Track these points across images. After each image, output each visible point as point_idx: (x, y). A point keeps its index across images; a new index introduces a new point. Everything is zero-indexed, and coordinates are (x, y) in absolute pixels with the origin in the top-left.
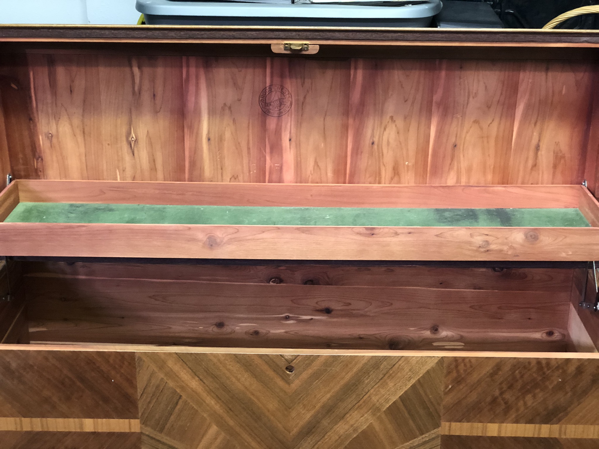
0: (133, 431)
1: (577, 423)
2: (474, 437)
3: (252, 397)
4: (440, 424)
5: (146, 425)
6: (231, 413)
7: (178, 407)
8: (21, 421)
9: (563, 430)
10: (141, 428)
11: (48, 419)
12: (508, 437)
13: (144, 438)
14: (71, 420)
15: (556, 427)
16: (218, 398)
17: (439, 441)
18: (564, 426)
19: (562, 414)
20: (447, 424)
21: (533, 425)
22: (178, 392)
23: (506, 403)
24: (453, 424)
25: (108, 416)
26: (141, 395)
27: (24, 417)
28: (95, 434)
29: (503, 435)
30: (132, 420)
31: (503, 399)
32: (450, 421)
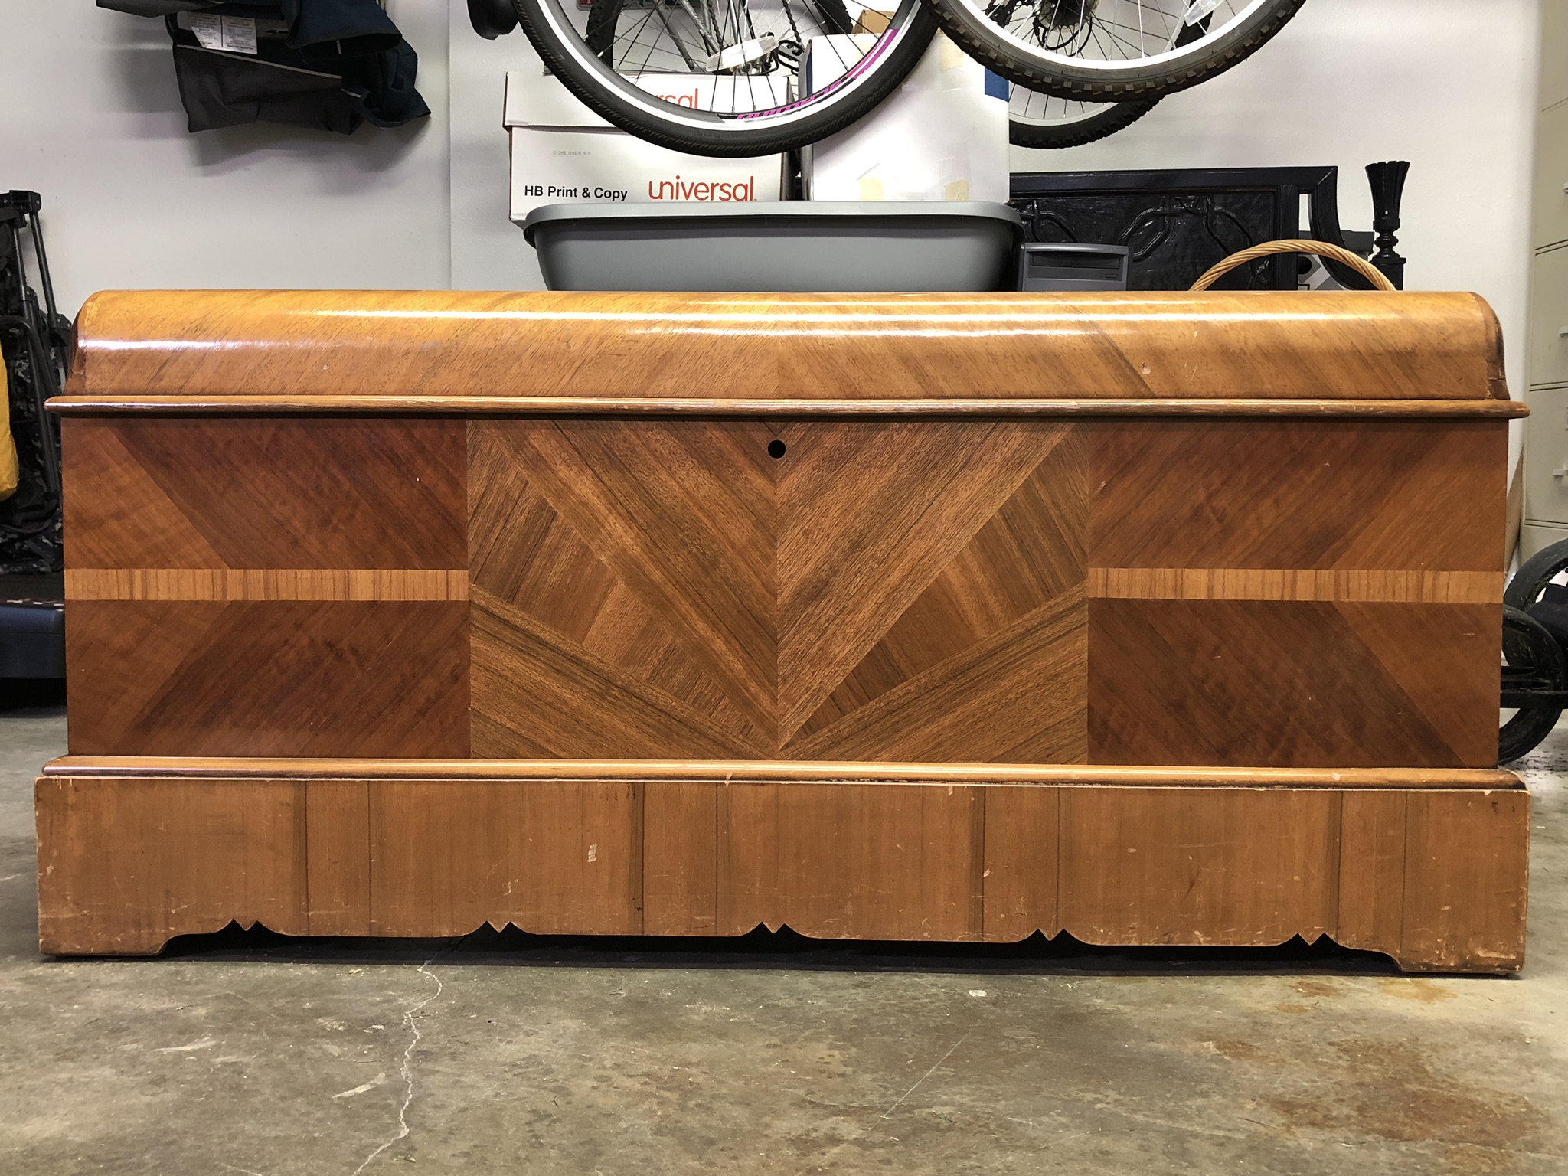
0: (453, 598)
1: (1371, 564)
2: (1157, 601)
3: (700, 515)
4: (1087, 572)
5: (481, 584)
6: (656, 552)
7: (548, 540)
8: (224, 577)
9: (1342, 581)
10: (470, 589)
11: (280, 571)
12: (1228, 602)
13: (475, 613)
14: (328, 572)
15: (1326, 576)
16: (630, 519)
17: (1084, 616)
18: (1343, 573)
19: (1337, 544)
20: (1101, 571)
21: (1279, 571)
22: (551, 504)
23: (1220, 520)
24: (1114, 572)
25: (403, 564)
26: (475, 512)
27: (231, 568)
28: (374, 606)
29: (1218, 596)
30: (453, 572)
31: (1214, 511)
32: (1106, 564)
